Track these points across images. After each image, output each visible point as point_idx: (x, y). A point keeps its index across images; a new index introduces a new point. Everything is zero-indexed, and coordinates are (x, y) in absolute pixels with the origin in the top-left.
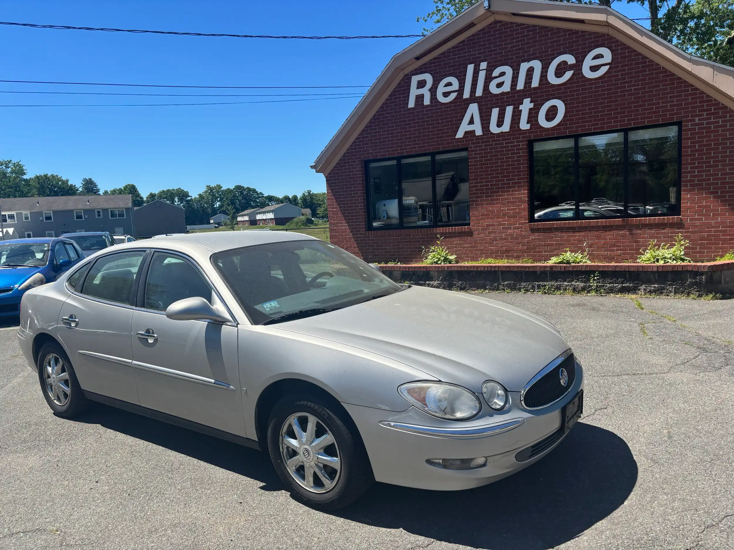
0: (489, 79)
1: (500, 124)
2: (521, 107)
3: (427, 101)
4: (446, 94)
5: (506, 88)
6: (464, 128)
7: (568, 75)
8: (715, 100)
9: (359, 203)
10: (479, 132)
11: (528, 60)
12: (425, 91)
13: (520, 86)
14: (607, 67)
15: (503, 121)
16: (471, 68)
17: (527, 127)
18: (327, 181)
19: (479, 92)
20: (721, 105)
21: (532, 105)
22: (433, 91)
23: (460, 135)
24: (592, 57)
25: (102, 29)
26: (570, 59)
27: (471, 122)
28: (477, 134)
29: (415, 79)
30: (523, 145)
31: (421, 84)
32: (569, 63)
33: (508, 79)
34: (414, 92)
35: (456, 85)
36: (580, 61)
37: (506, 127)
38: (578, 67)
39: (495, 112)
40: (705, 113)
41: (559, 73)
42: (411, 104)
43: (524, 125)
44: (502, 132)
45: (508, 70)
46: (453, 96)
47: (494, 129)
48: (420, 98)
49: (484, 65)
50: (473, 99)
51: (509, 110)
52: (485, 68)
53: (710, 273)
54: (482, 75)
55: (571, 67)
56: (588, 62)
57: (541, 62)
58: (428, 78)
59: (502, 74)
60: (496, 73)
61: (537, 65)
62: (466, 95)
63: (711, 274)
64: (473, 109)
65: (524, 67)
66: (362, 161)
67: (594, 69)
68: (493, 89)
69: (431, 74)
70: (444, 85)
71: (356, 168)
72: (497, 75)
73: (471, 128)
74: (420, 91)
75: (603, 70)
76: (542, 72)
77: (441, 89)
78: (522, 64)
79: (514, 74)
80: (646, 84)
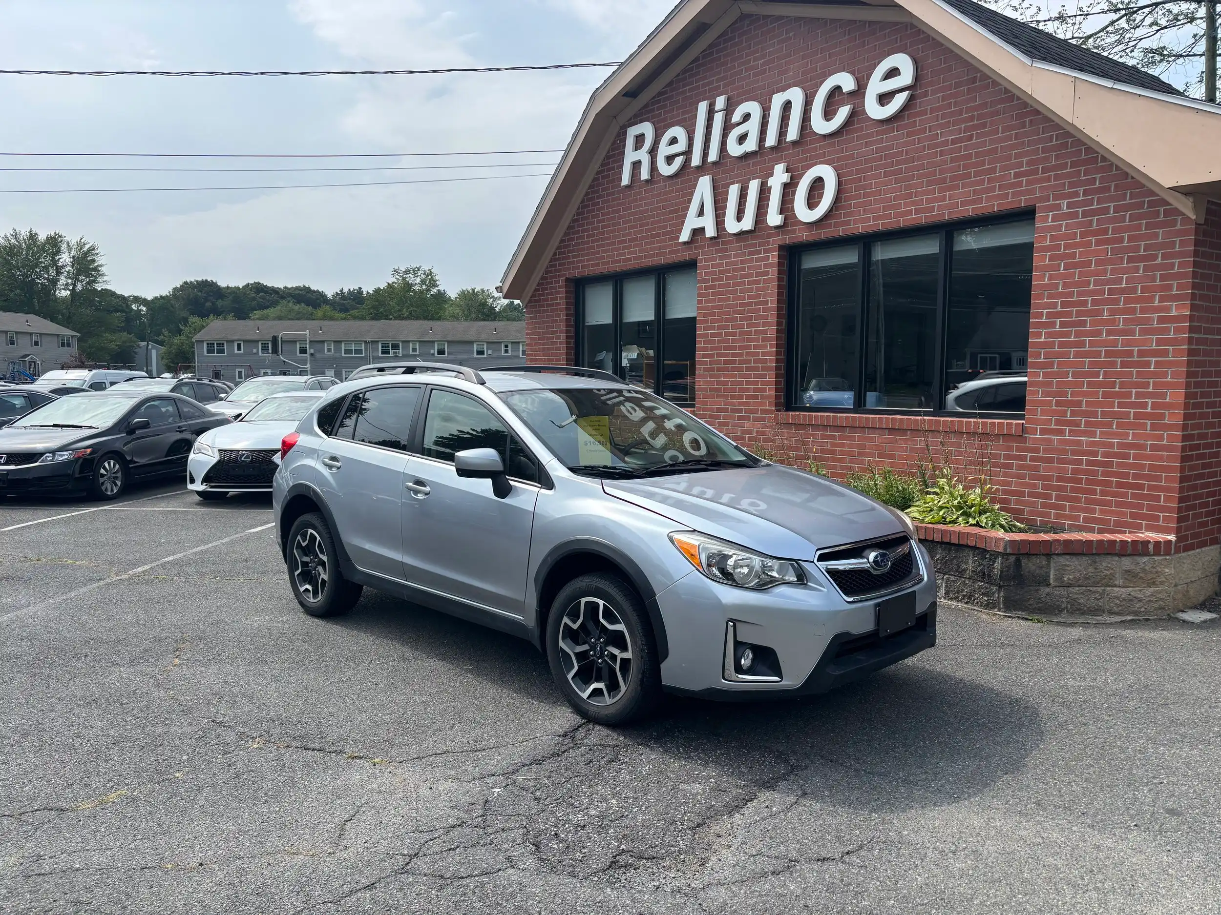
1: (740, 214)
2: (771, 182)
3: (645, 175)
4: (670, 159)
6: (691, 222)
10: (710, 232)
12: (643, 155)
13: (771, 139)
14: (905, 95)
15: (744, 209)
17: (779, 220)
22: (653, 152)
23: (685, 236)
24: (881, 77)
25: (262, 73)
26: (846, 82)
27: (701, 213)
28: (708, 235)
30: (773, 258)
31: (639, 141)
32: (844, 91)
34: (630, 156)
35: (682, 143)
36: (862, 84)
37: (748, 221)
38: (857, 96)
39: (734, 190)
40: (1081, 191)
42: (625, 180)
43: (774, 218)
44: (742, 232)
45: (755, 109)
46: (678, 162)
47: (731, 224)
48: (637, 165)
49: (720, 102)
50: (703, 168)
51: (754, 186)
52: (722, 107)
54: (718, 122)
55: (848, 97)
56: (876, 86)
57: (803, 90)
58: (648, 130)
60: (737, 115)
62: (696, 161)
64: (704, 186)
66: (567, 280)
67: (884, 99)
68: (733, 147)
69: (652, 123)
70: (667, 141)
72: (739, 119)
73: (699, 223)
74: (637, 156)
75: (900, 100)
77: (664, 150)
78: (774, 98)
79: (762, 116)
80: (975, 128)
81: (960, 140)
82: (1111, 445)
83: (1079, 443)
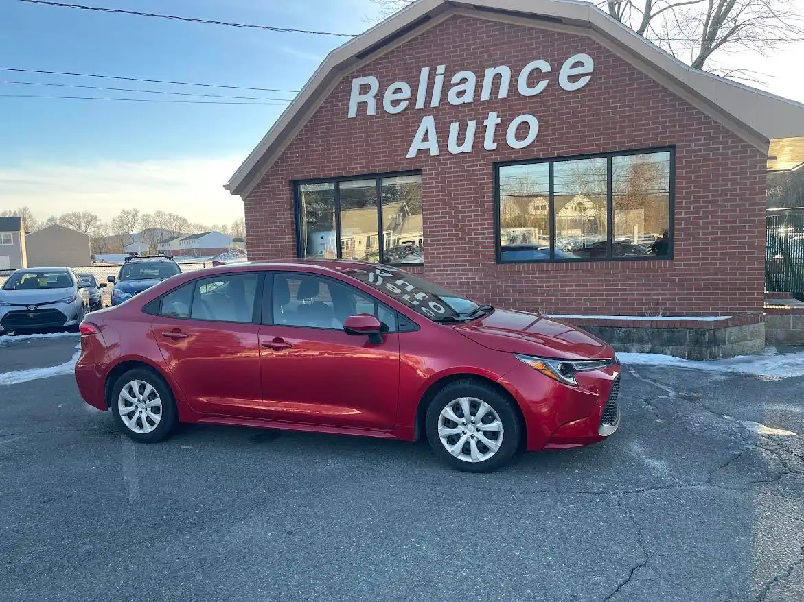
0: (447, 86)
1: (460, 141)
2: (486, 123)
3: (371, 111)
4: (395, 103)
5: (468, 98)
6: (417, 145)
7: (543, 85)
8: (715, 122)
9: (286, 234)
10: (435, 151)
11: (495, 65)
12: (369, 98)
13: (485, 96)
14: (588, 78)
15: (464, 139)
16: (425, 72)
17: (493, 146)
18: (245, 205)
19: (435, 102)
20: (721, 129)
21: (499, 121)
22: (379, 97)
23: (412, 153)
24: (571, 66)
26: (545, 67)
27: (426, 138)
28: (432, 154)
29: (357, 83)
30: (488, 169)
31: (365, 89)
32: (543, 71)
33: (470, 87)
34: (355, 98)
35: (407, 93)
36: (556, 70)
37: (467, 147)
38: (553, 75)
39: (455, 127)
40: (703, 138)
41: (531, 83)
42: (352, 113)
43: (489, 144)
44: (462, 153)
45: (471, 76)
46: (403, 105)
47: (453, 148)
48: (362, 106)
49: (441, 69)
50: (427, 110)
51: (472, 126)
52: (443, 72)
53: (713, 331)
54: (439, 82)
55: (546, 76)
56: (566, 70)
57: (510, 68)
58: (373, 82)
59: (464, 80)
60: (456, 79)
61: (505, 71)
62: (420, 104)
63: (714, 333)
64: (428, 123)
65: (490, 73)
66: (290, 181)
67: (573, 79)
68: (453, 99)
69: (377, 78)
70: (392, 91)
71: (282, 190)
72: (458, 81)
73: (424, 146)
74: (363, 98)
75: (584, 81)
76: (511, 81)
77: (389, 96)
78: (487, 70)
79: (477, 82)
80: (634, 100)
81: (625, 106)
82: (726, 269)
83: (708, 269)
